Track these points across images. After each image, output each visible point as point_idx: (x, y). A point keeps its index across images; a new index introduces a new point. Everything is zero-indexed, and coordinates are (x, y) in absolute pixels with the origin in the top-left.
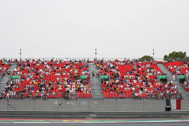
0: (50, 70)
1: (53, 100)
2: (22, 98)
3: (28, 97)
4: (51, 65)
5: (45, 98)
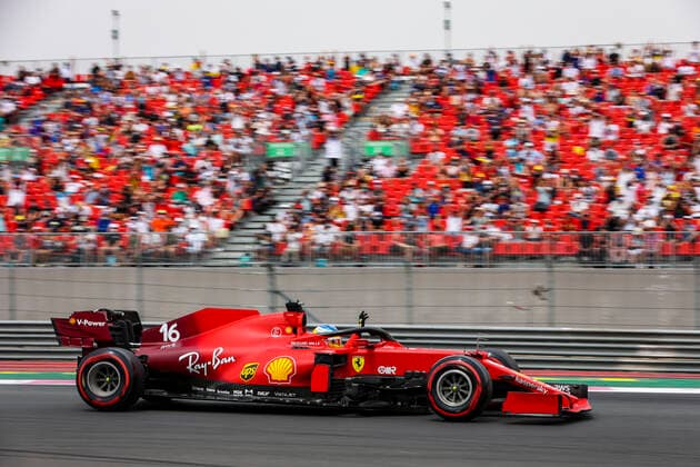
4: (595, 82)
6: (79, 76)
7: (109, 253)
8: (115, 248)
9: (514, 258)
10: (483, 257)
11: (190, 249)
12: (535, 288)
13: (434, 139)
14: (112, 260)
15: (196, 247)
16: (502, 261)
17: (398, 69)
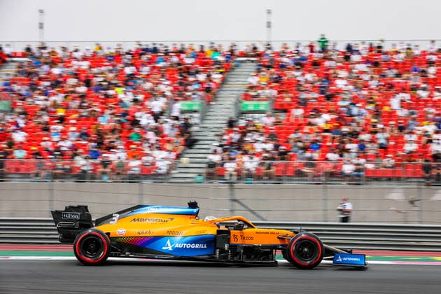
0: (373, 84)
1: (385, 185)
2: (278, 179)
3: (300, 174)
4: (376, 64)
5: (359, 178)
6: (15, 53)
7: (104, 173)
8: (107, 170)
9: (377, 179)
10: (361, 178)
11: (160, 171)
12: (410, 199)
13: (288, 100)
14: (105, 178)
15: (164, 169)
16: (370, 181)
17: (237, 53)
